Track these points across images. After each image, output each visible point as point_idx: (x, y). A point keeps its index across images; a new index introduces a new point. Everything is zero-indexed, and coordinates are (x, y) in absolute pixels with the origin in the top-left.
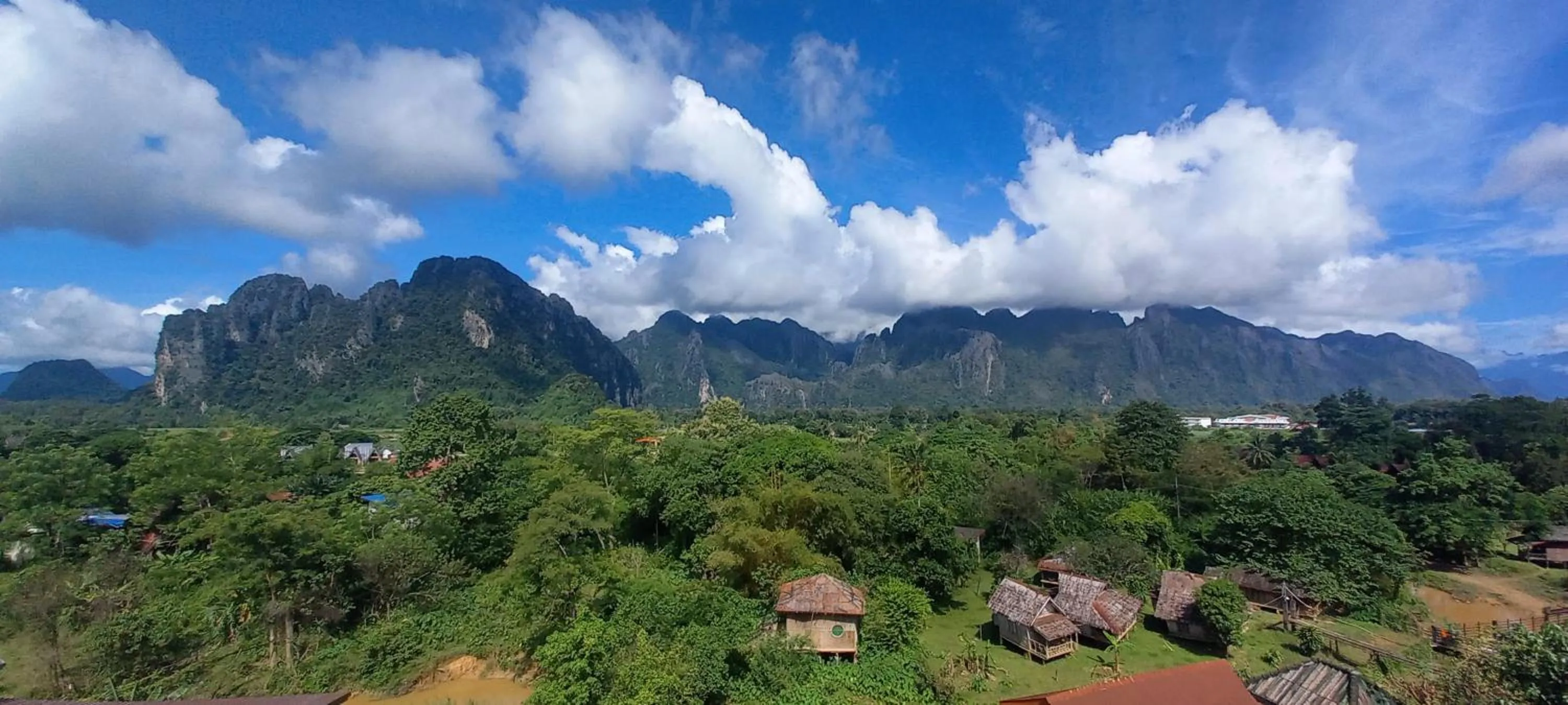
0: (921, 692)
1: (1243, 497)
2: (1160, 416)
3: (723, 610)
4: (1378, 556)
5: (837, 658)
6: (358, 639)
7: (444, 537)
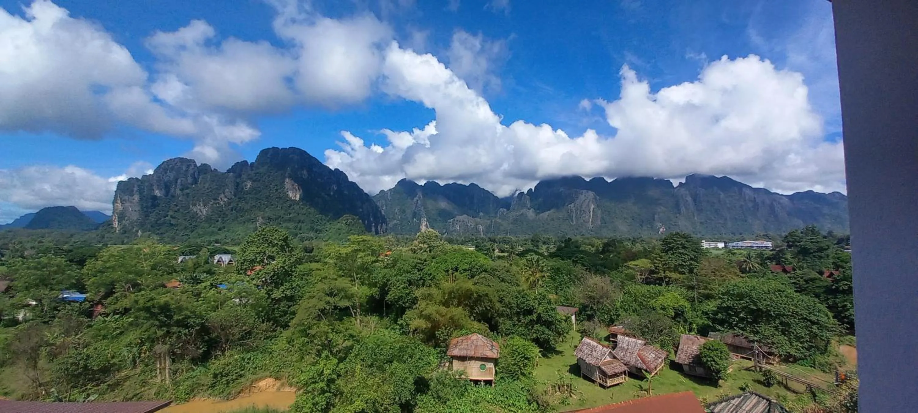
0: (530, 404)
1: (733, 290)
2: (687, 241)
3: (413, 354)
4: (815, 327)
5: (482, 383)
6: (208, 367)
7: (260, 309)
